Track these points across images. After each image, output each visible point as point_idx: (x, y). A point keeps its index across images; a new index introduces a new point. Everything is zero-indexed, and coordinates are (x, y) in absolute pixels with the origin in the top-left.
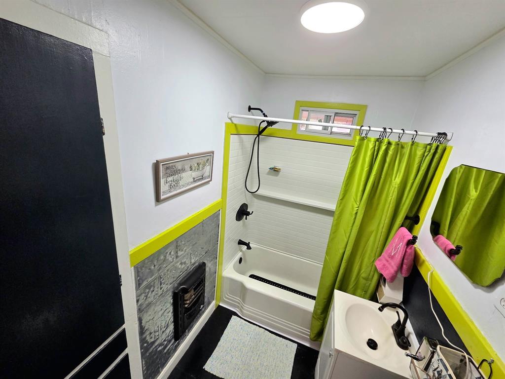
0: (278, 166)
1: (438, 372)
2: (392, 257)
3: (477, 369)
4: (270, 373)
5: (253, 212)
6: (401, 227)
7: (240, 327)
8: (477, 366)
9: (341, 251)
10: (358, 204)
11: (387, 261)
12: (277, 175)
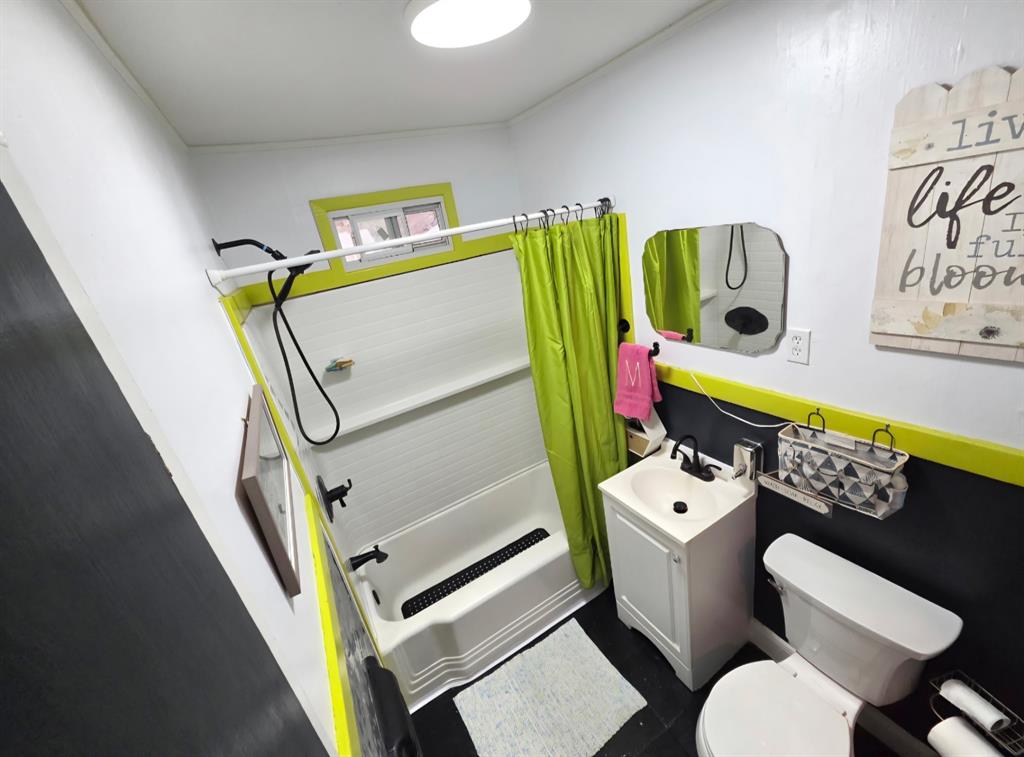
0: (342, 357)
1: (798, 457)
2: (634, 389)
3: (808, 428)
4: (589, 693)
5: (349, 481)
6: (619, 344)
7: (485, 697)
8: (806, 425)
9: (569, 427)
10: (560, 342)
11: (631, 397)
12: (348, 377)
